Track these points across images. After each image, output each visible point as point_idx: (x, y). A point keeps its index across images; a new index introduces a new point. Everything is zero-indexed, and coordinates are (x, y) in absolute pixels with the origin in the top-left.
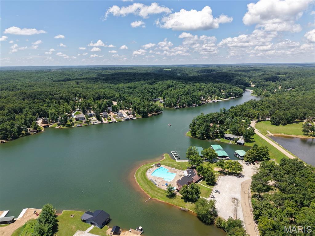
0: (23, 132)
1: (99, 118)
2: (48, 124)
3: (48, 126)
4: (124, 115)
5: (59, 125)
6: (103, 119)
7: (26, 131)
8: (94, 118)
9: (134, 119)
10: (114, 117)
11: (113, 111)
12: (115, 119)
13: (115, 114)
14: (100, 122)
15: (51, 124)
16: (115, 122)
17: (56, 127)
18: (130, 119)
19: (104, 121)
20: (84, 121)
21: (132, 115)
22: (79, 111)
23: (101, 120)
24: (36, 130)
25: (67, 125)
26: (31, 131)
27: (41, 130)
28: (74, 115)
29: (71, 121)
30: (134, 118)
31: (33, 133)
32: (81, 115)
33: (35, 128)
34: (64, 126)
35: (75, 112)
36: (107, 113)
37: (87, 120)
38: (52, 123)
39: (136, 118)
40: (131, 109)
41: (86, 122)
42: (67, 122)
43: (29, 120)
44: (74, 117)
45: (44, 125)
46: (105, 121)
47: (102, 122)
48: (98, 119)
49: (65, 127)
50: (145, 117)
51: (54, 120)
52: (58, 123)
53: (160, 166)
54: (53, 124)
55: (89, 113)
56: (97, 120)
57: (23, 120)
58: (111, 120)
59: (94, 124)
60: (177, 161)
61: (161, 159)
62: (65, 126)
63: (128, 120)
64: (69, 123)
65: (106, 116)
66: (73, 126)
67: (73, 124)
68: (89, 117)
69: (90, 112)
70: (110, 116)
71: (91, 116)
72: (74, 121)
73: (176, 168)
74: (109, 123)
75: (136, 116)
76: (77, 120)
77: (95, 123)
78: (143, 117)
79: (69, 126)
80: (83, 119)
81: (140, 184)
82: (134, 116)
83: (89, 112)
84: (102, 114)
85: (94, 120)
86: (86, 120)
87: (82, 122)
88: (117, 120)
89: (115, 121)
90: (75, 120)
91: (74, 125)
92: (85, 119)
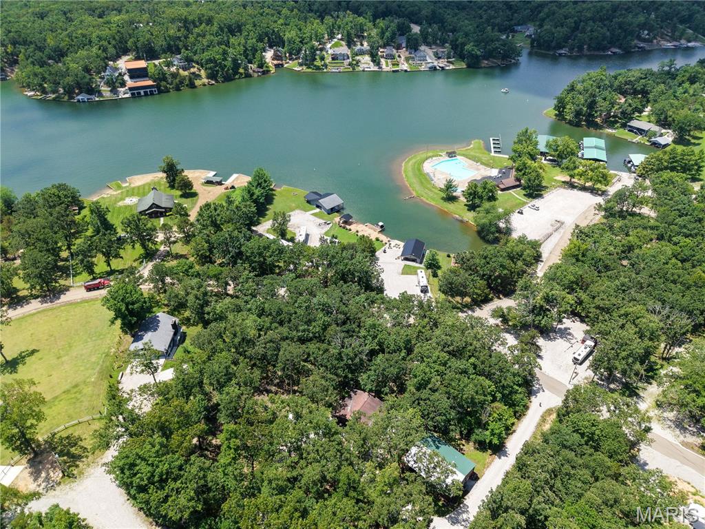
0: (241, 70)
1: (375, 59)
2: (282, 61)
3: (282, 65)
4: (428, 58)
5: (301, 65)
6: (383, 61)
7: (246, 69)
8: (367, 58)
9: (448, 68)
10: (407, 59)
11: (407, 47)
12: (406, 65)
13: (410, 53)
14: (376, 69)
15: (288, 63)
16: (406, 71)
17: (296, 69)
18: (438, 68)
19: (384, 66)
20: (347, 62)
21: (446, 60)
22: (341, 39)
23: (378, 64)
24: (261, 70)
25: (315, 66)
26: (254, 71)
27: (270, 71)
28: (330, 48)
29: (322, 59)
30: (449, 66)
31: (256, 75)
32: (344, 49)
33: (261, 66)
34: (309, 68)
35: (333, 42)
36: (395, 51)
37: (353, 60)
38: (290, 60)
39: (452, 67)
40: (447, 45)
41: (349, 65)
42: (315, 59)
43: (251, 50)
44: (330, 52)
45: (276, 62)
46: (386, 66)
47: (381, 68)
48: (373, 61)
49: (310, 70)
50: (473, 68)
51: (294, 54)
52: (300, 61)
53: (455, 156)
54: (290, 62)
55: (359, 47)
56: (372, 64)
57: (242, 47)
58: (398, 65)
59: (363, 71)
60: (493, 154)
61: (463, 148)
62: (311, 68)
63: (434, 69)
64: (318, 63)
65: (391, 57)
66: (325, 70)
67: (326, 66)
68: (357, 55)
69: (362, 45)
70: (399, 56)
71: (362, 53)
72: (328, 60)
73: (482, 163)
74: (393, 71)
75: (453, 64)
76: (334, 58)
77: (366, 69)
78: (469, 66)
79: (318, 68)
80: (345, 58)
81: (406, 176)
82: (448, 62)
83: (359, 43)
84: (383, 52)
85: (366, 62)
86: (351, 60)
87: (342, 65)
88: (410, 68)
89: (405, 68)
90: (330, 59)
91: (326, 68)
92: (348, 58)
